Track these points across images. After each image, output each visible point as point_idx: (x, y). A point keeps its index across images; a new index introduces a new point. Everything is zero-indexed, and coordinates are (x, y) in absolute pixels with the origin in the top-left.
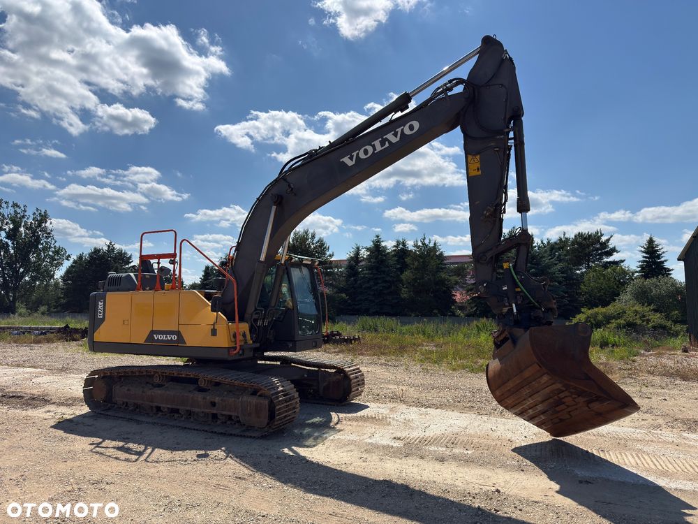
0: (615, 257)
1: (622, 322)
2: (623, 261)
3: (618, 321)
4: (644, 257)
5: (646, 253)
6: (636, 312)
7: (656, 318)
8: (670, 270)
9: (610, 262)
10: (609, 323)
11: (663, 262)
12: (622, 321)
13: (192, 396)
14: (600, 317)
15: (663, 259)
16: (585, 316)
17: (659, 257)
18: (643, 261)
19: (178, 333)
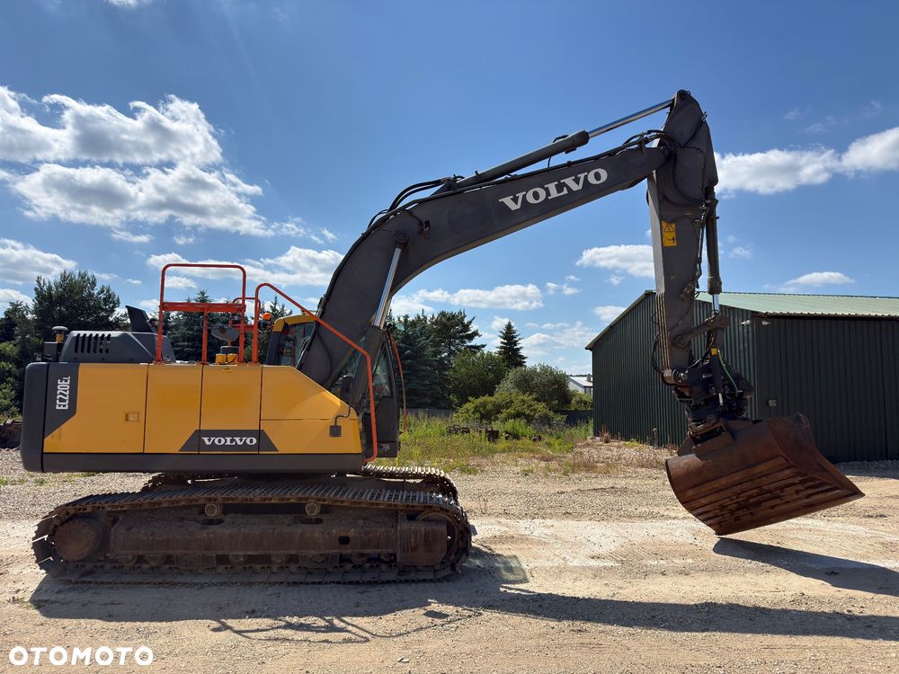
0: (476, 341)
1: (513, 411)
2: (484, 346)
3: (509, 411)
4: (502, 343)
5: (504, 339)
6: (523, 401)
7: (541, 408)
8: (524, 358)
9: (472, 347)
10: (500, 412)
11: (518, 349)
12: (511, 411)
13: (300, 531)
14: (489, 407)
15: (518, 346)
16: (473, 405)
17: (515, 343)
18: (501, 348)
19: (259, 434)
